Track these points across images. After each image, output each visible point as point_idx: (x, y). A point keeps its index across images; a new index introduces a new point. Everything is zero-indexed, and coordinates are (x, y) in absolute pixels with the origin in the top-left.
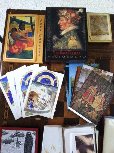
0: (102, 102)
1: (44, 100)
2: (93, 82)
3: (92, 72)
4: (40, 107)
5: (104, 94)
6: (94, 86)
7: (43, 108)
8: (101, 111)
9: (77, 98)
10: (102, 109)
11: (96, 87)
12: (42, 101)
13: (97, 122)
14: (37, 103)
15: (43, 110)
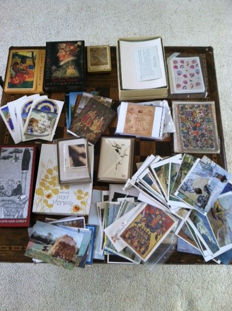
0: (101, 125)
1: (43, 125)
2: (93, 108)
3: (92, 98)
4: (39, 131)
5: (102, 118)
6: (94, 111)
7: (43, 132)
8: (99, 133)
9: (76, 122)
10: (100, 131)
11: (95, 112)
12: (42, 126)
13: (95, 142)
14: (36, 128)
15: (42, 134)
